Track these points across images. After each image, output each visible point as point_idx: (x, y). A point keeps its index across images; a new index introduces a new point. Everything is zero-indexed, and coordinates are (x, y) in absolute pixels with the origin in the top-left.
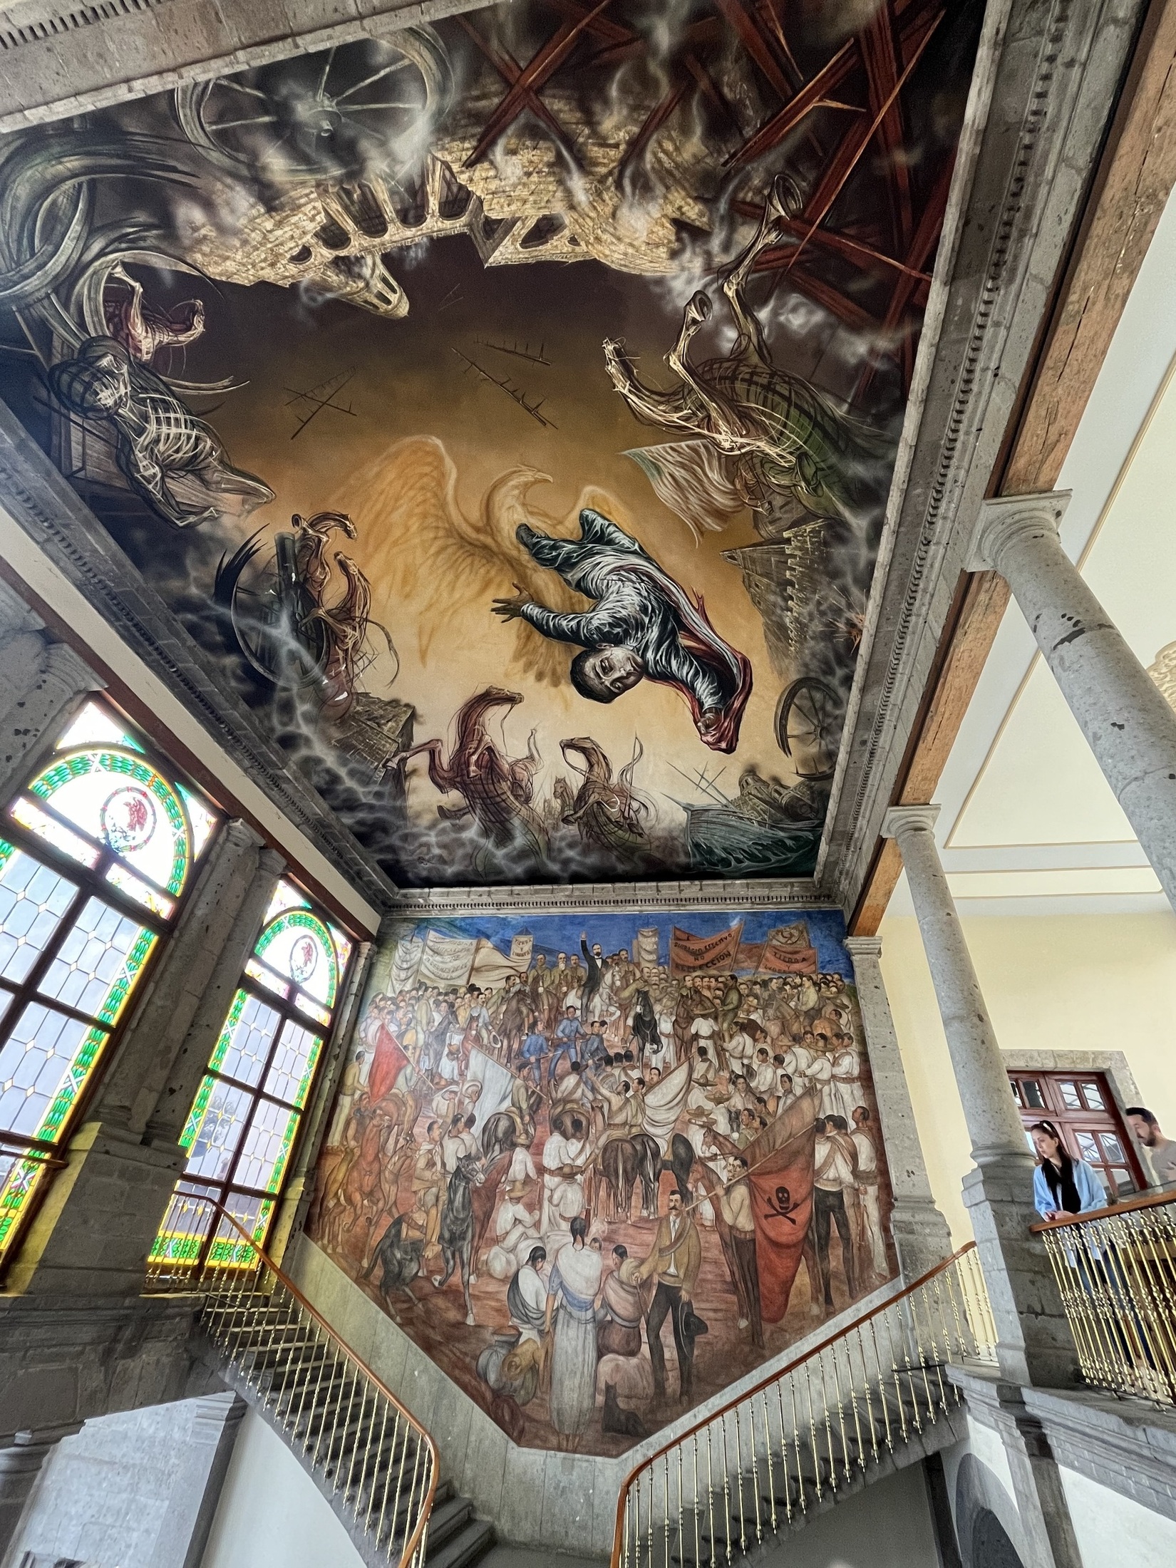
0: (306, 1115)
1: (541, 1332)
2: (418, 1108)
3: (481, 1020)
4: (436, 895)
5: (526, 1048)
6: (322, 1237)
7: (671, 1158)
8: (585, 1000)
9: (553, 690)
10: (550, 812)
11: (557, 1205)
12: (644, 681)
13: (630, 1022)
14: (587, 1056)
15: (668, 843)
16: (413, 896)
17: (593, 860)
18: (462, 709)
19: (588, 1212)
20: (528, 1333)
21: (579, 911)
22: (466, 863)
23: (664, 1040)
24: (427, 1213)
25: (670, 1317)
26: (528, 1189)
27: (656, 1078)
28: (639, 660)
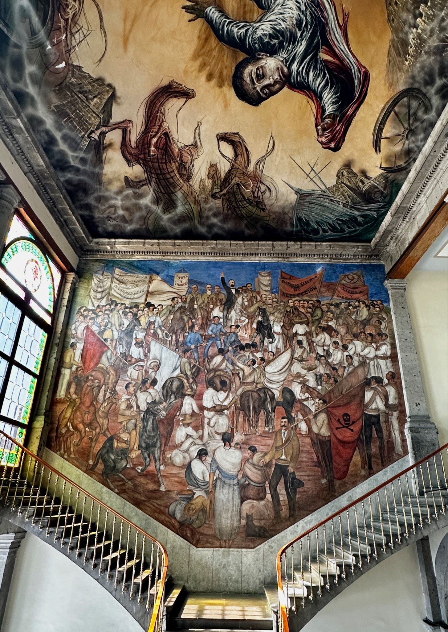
0: (40, 378)
1: (207, 492)
2: (118, 376)
3: (156, 324)
4: (120, 245)
5: (188, 340)
6: (60, 450)
7: (282, 400)
8: (225, 313)
9: (217, 90)
10: (203, 189)
11: (214, 426)
12: (286, 89)
13: (255, 326)
14: (228, 345)
15: (281, 217)
16: (104, 244)
17: (229, 225)
18: (149, 97)
19: (232, 430)
20: (198, 493)
21: (218, 259)
22: (141, 223)
23: (276, 336)
24: (130, 434)
25: (282, 480)
26: (194, 419)
27: (271, 358)
28: (286, 70)
